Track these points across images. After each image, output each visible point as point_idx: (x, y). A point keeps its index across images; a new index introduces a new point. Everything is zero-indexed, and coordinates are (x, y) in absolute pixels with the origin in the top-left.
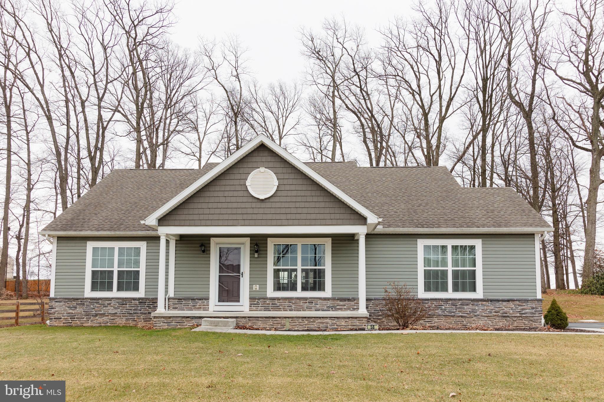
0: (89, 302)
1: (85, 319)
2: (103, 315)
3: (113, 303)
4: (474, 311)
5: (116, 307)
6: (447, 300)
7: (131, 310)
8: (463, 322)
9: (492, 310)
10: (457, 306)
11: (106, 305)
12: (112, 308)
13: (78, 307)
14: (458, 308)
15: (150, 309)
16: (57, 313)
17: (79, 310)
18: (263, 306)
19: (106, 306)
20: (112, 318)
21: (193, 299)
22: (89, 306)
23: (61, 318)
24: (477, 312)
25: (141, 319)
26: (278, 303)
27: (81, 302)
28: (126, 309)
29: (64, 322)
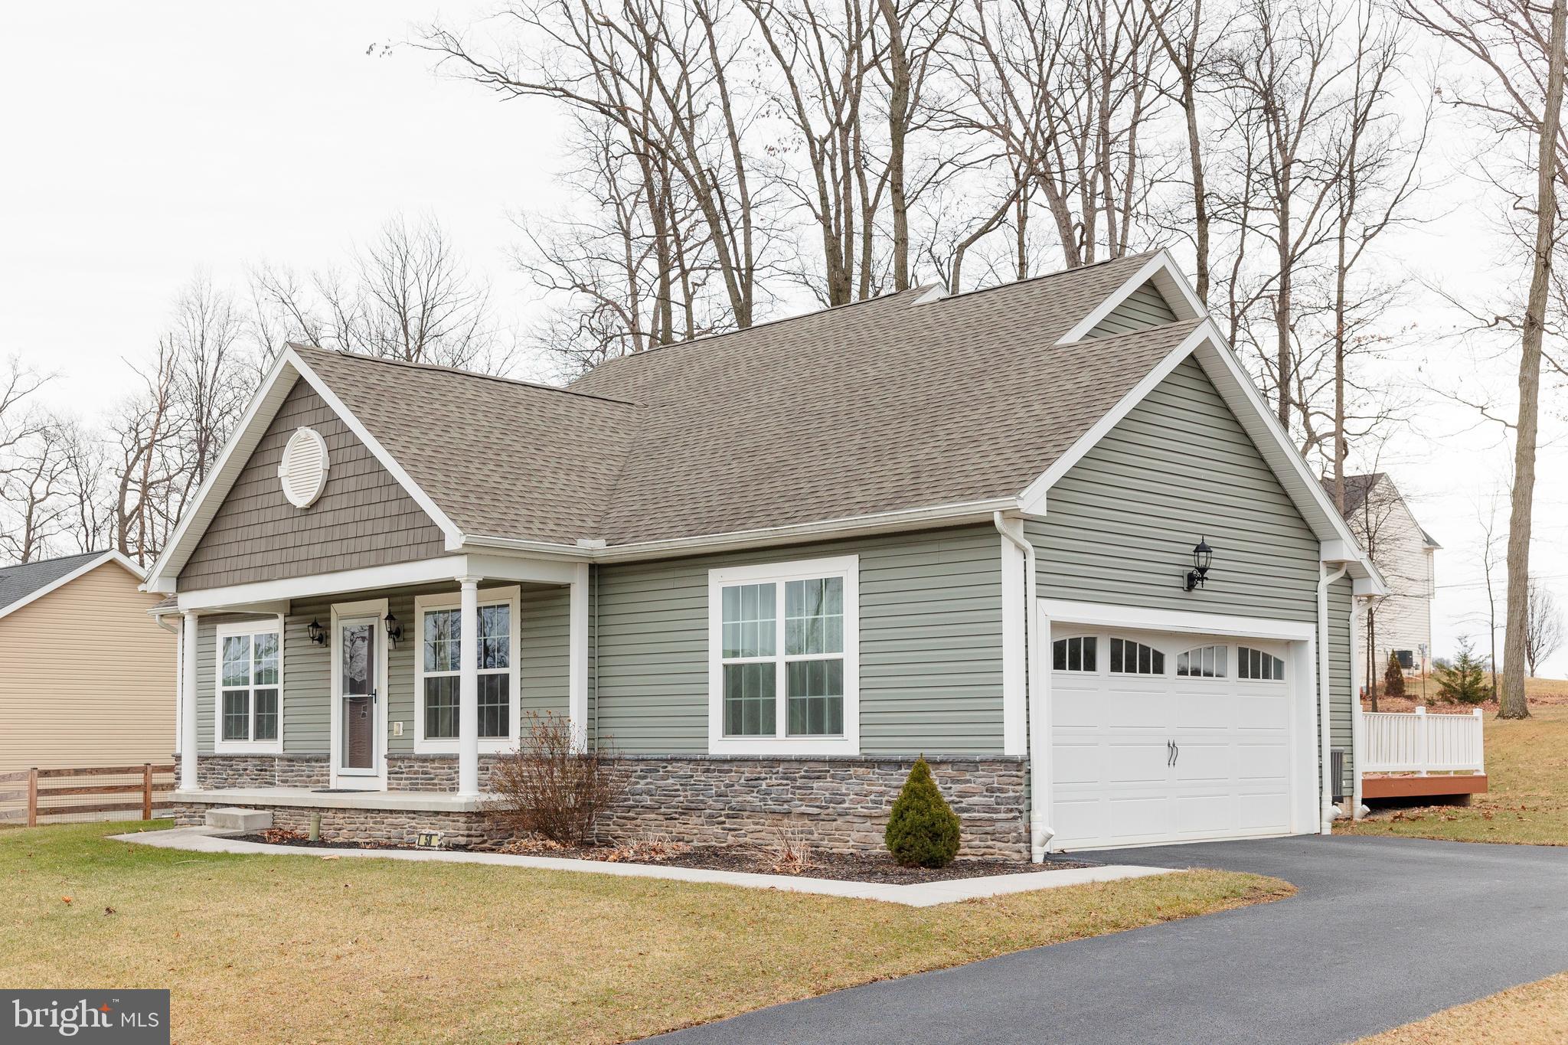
4: (837, 798)
6: (773, 761)
8: (811, 833)
9: (882, 794)
10: (795, 780)
14: (799, 788)
24: (844, 801)
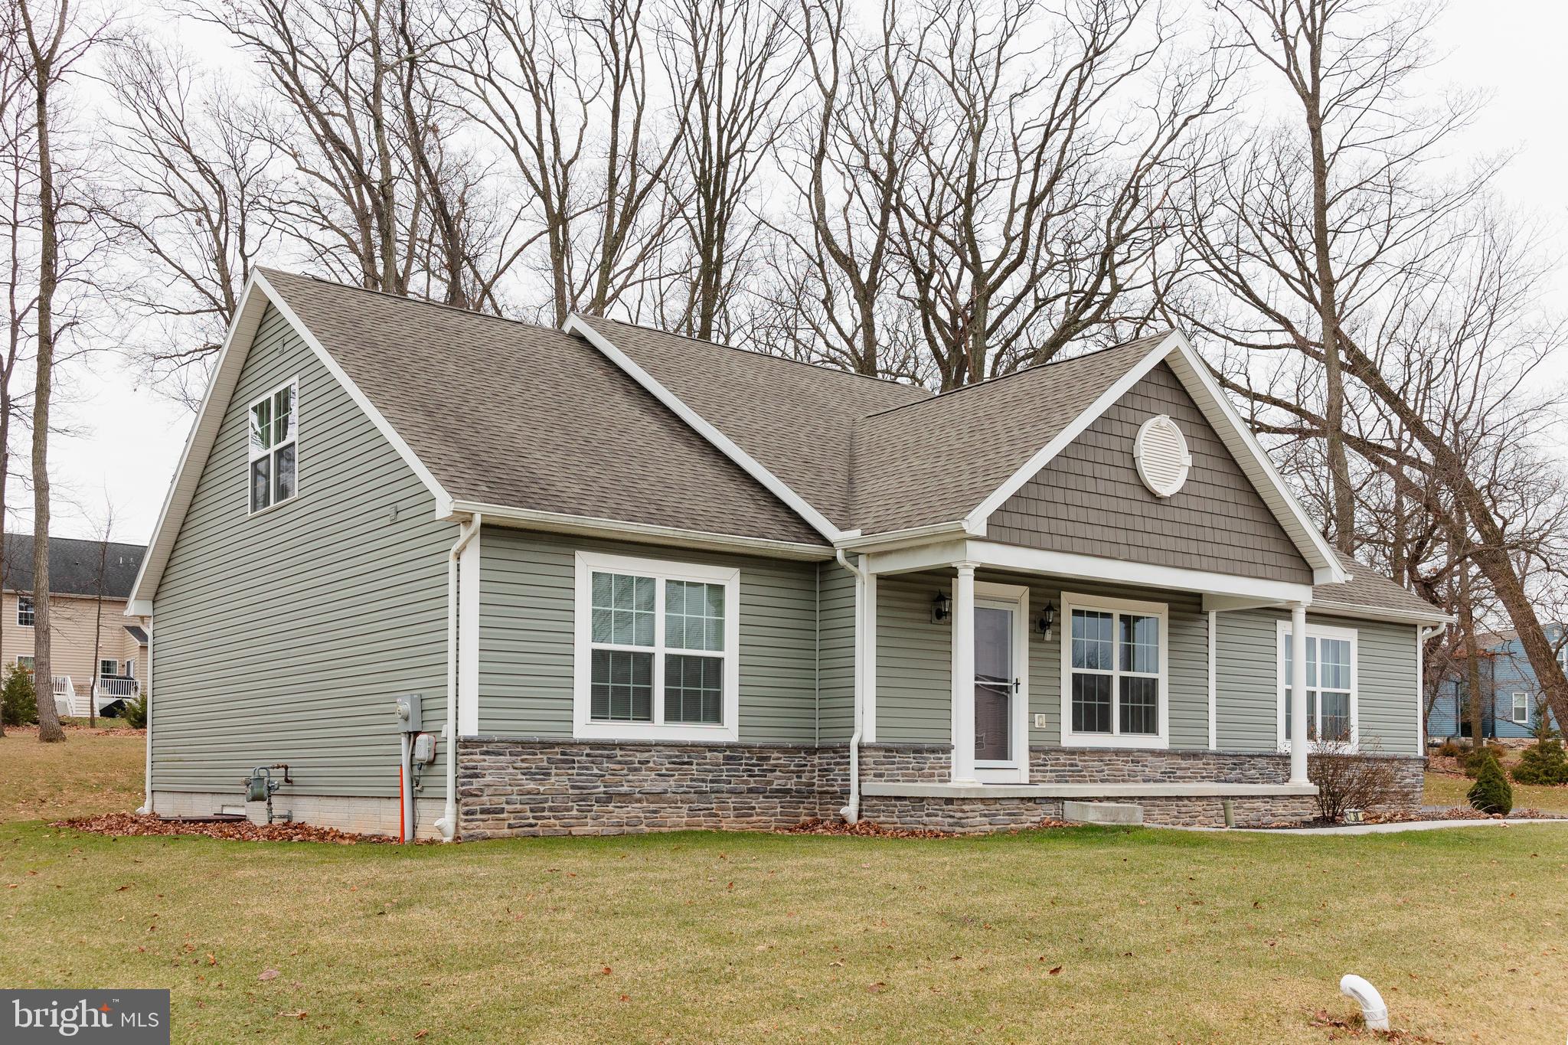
0: (588, 755)
1: (575, 813)
2: (626, 798)
3: (654, 757)
5: (664, 772)
7: (703, 781)
11: (637, 765)
12: (653, 775)
13: (553, 771)
15: (752, 779)
16: (488, 791)
17: (558, 781)
18: (1055, 771)
19: (636, 770)
20: (653, 807)
21: (918, 751)
22: (587, 768)
23: (502, 811)
25: (729, 809)
26: (1080, 764)
27: (563, 754)
28: (692, 780)
29: (512, 822)
